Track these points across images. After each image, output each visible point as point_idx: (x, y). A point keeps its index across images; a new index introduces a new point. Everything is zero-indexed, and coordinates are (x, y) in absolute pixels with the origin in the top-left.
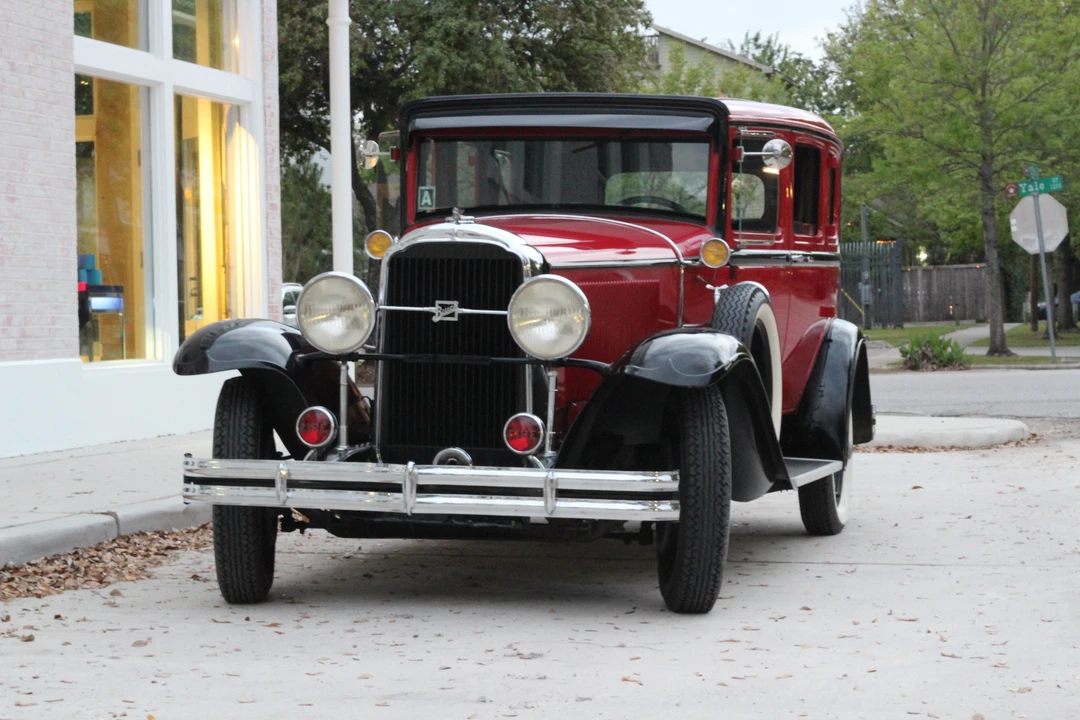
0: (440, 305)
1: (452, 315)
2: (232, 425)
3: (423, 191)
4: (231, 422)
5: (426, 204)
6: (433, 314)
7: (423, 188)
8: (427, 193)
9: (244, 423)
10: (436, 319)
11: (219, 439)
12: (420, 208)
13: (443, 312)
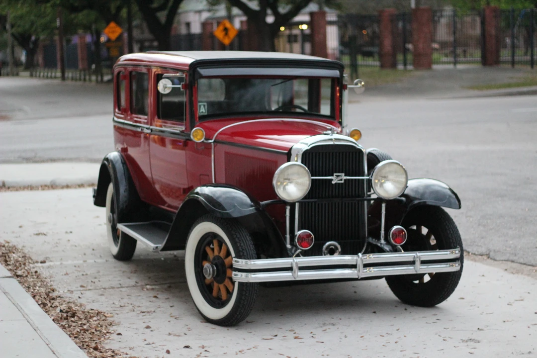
0: (336, 175)
1: (341, 180)
2: (243, 239)
4: (242, 238)
5: (202, 112)
6: (332, 180)
10: (333, 182)
11: (240, 248)
12: (199, 114)
13: (337, 179)
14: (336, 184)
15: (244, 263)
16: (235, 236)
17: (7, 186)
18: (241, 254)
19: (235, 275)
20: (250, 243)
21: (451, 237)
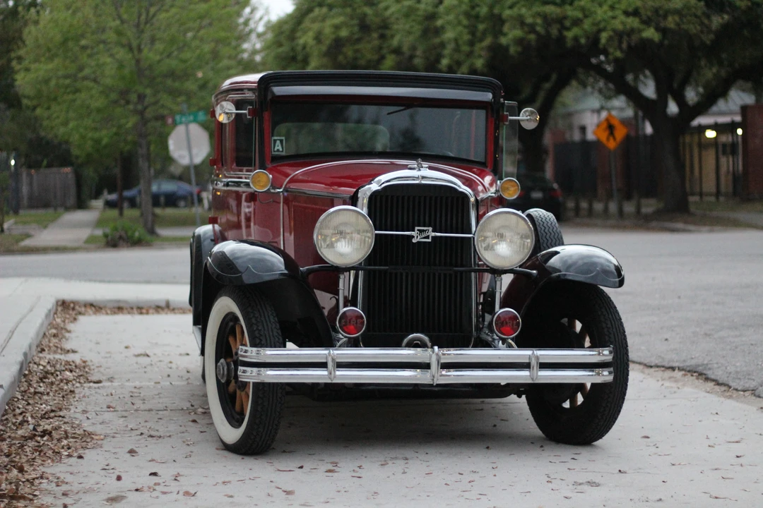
0: (418, 230)
1: (428, 237)
2: (265, 321)
3: (275, 141)
4: (263, 319)
5: (278, 151)
6: (413, 237)
7: (276, 138)
8: (278, 142)
9: (272, 320)
10: (414, 241)
11: (257, 332)
12: (273, 153)
13: (420, 235)
14: (418, 242)
15: (254, 354)
16: (252, 315)
17: (171, 308)
18: (258, 341)
19: (244, 371)
20: (274, 326)
21: (607, 333)
